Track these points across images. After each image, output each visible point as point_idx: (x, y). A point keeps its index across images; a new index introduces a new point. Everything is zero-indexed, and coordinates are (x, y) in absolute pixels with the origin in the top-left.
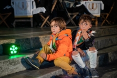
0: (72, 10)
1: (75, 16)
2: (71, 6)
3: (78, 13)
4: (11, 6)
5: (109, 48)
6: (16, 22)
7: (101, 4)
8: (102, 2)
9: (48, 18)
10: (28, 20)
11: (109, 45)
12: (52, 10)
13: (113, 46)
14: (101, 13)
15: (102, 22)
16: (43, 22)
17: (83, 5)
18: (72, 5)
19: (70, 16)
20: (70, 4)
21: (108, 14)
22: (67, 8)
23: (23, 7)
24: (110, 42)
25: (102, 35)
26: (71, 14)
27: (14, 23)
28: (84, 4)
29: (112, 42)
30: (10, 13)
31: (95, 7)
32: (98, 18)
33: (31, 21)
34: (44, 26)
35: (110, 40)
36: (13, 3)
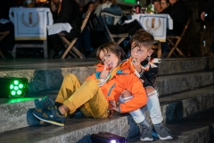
0: (117, 29)
1: (122, 39)
2: (115, 23)
3: (127, 35)
4: (8, 19)
5: (183, 94)
6: (17, 49)
7: (167, 20)
8: (169, 17)
9: (74, 42)
10: (39, 46)
11: (183, 89)
12: (82, 28)
13: (190, 90)
14: (167, 35)
15: (169, 51)
16: (66, 49)
17: (136, 21)
18: (117, 20)
19: (113, 40)
20: (113, 18)
21: (179, 39)
22: (109, 26)
23: (31, 21)
24: (184, 83)
25: (170, 72)
26: (115, 36)
27: (14, 51)
28: (138, 19)
29: (188, 84)
30: (8, 32)
31: (156, 24)
32: (162, 43)
33: (45, 46)
34: (66, 57)
35: (184, 79)
36: (13, 14)
